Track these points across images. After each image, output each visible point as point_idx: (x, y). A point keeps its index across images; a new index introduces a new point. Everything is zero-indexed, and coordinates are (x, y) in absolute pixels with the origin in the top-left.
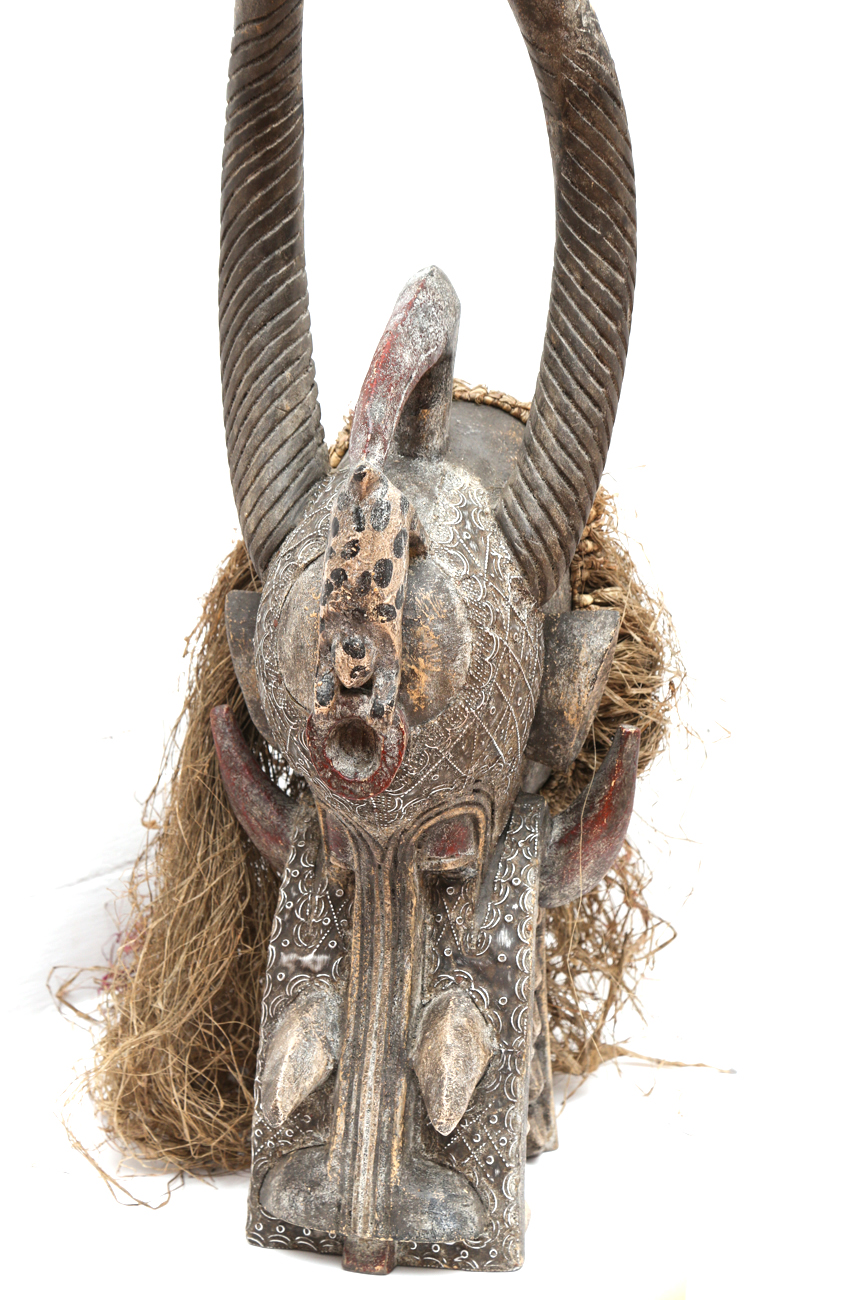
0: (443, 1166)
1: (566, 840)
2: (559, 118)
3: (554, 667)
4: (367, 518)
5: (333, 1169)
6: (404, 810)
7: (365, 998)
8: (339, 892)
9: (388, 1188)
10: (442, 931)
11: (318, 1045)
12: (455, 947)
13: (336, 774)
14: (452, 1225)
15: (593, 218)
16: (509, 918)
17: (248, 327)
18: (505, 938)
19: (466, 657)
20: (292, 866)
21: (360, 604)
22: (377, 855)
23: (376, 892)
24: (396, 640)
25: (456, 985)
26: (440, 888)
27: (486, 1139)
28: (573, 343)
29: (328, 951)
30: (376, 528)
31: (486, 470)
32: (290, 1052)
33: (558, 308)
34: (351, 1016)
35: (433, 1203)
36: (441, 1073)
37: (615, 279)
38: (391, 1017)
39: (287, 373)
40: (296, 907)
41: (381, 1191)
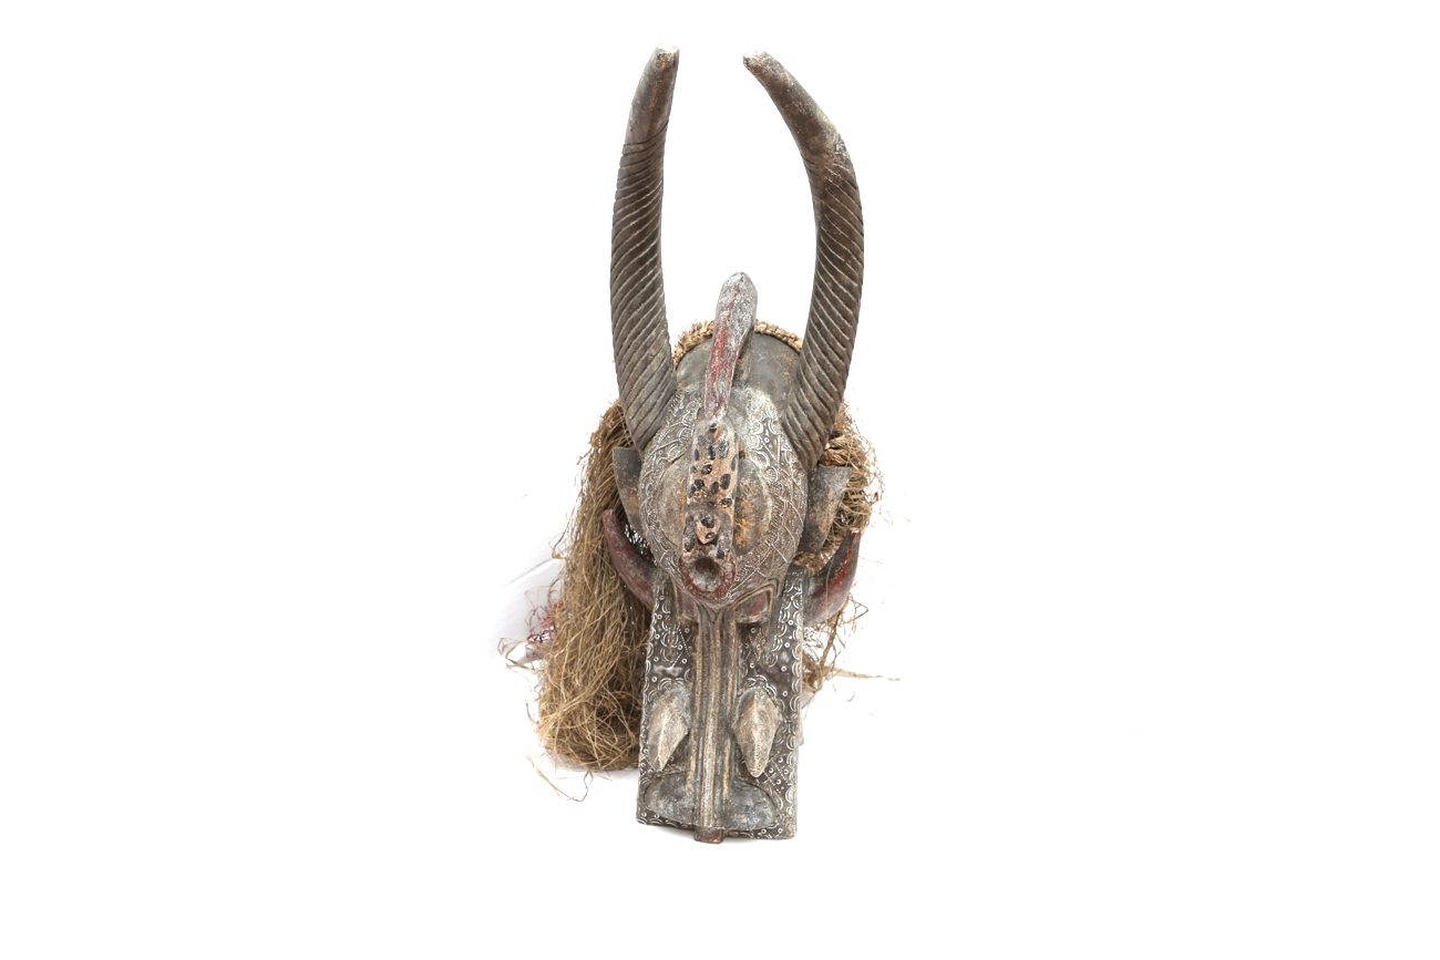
0: (751, 784)
1: (818, 593)
2: (821, 198)
3: (813, 501)
4: (717, 451)
5: (689, 790)
6: (730, 597)
7: (705, 694)
8: (687, 631)
9: (721, 801)
10: (748, 654)
11: (679, 722)
12: (756, 663)
13: (695, 587)
14: (758, 820)
15: (841, 252)
16: (787, 645)
17: (631, 307)
18: (785, 656)
19: (769, 515)
20: (657, 612)
21: (712, 499)
22: (712, 616)
23: (711, 636)
24: (731, 516)
25: (757, 684)
26: (746, 630)
27: (776, 771)
28: (828, 323)
29: (682, 665)
30: (722, 457)
31: (773, 388)
32: (664, 728)
33: (818, 301)
34: (697, 704)
35: (747, 807)
36: (753, 742)
37: (852, 286)
38: (721, 705)
39: (653, 333)
40: (662, 637)
41: (717, 802)
